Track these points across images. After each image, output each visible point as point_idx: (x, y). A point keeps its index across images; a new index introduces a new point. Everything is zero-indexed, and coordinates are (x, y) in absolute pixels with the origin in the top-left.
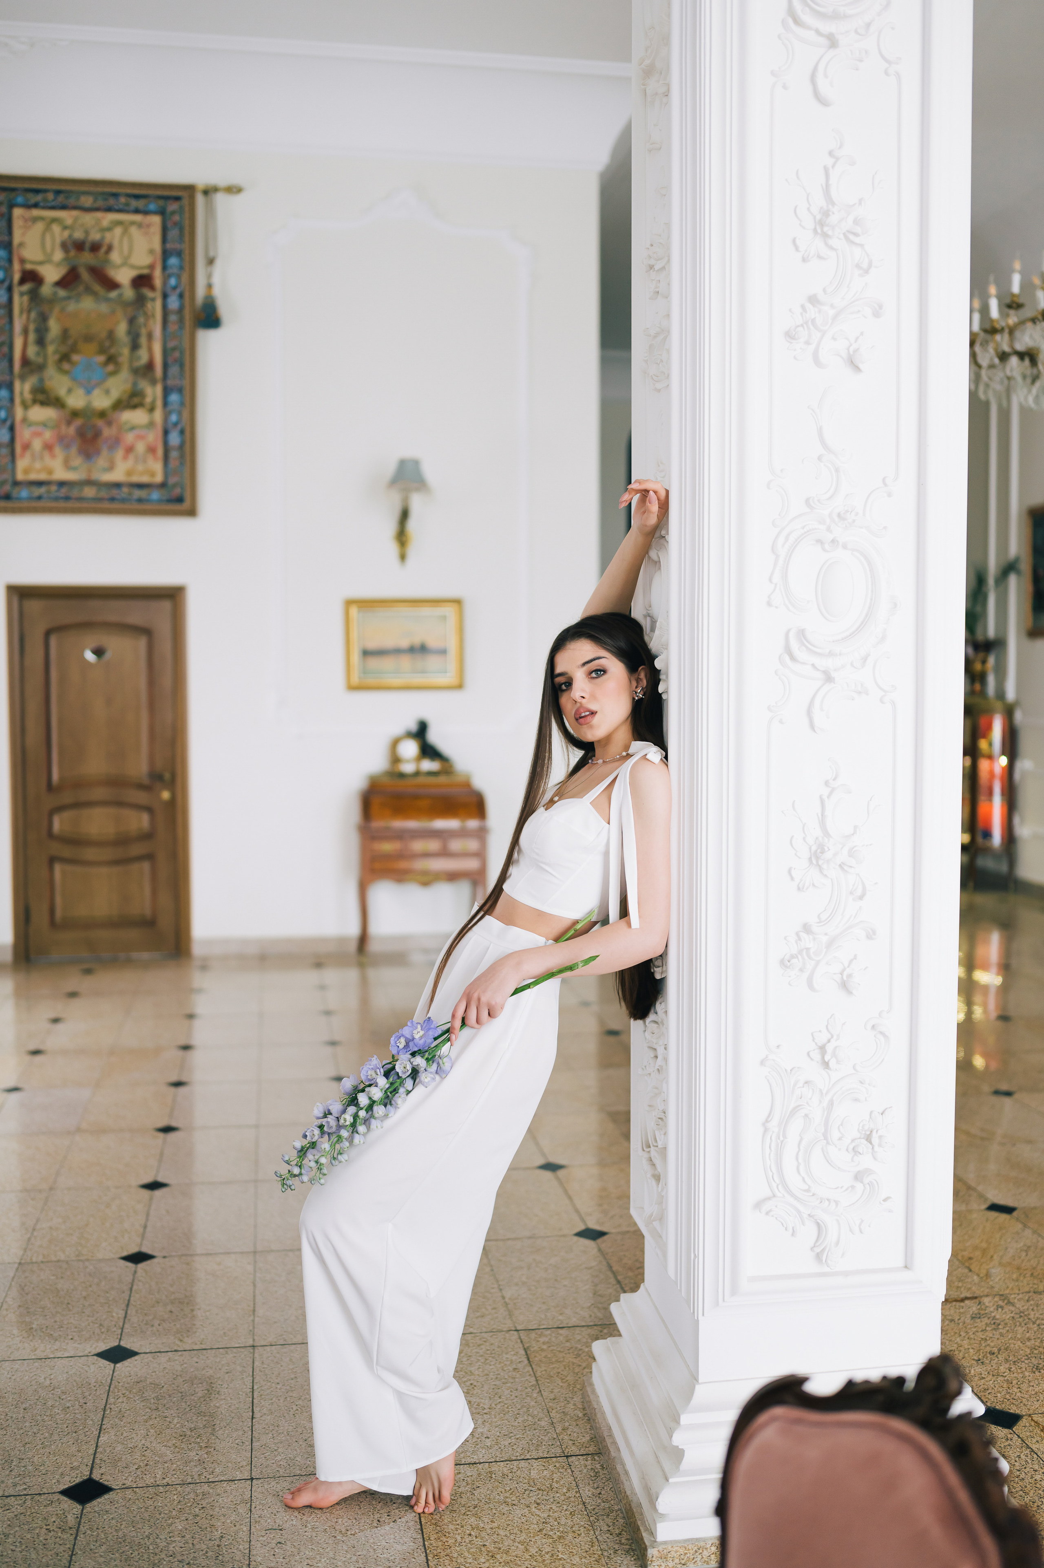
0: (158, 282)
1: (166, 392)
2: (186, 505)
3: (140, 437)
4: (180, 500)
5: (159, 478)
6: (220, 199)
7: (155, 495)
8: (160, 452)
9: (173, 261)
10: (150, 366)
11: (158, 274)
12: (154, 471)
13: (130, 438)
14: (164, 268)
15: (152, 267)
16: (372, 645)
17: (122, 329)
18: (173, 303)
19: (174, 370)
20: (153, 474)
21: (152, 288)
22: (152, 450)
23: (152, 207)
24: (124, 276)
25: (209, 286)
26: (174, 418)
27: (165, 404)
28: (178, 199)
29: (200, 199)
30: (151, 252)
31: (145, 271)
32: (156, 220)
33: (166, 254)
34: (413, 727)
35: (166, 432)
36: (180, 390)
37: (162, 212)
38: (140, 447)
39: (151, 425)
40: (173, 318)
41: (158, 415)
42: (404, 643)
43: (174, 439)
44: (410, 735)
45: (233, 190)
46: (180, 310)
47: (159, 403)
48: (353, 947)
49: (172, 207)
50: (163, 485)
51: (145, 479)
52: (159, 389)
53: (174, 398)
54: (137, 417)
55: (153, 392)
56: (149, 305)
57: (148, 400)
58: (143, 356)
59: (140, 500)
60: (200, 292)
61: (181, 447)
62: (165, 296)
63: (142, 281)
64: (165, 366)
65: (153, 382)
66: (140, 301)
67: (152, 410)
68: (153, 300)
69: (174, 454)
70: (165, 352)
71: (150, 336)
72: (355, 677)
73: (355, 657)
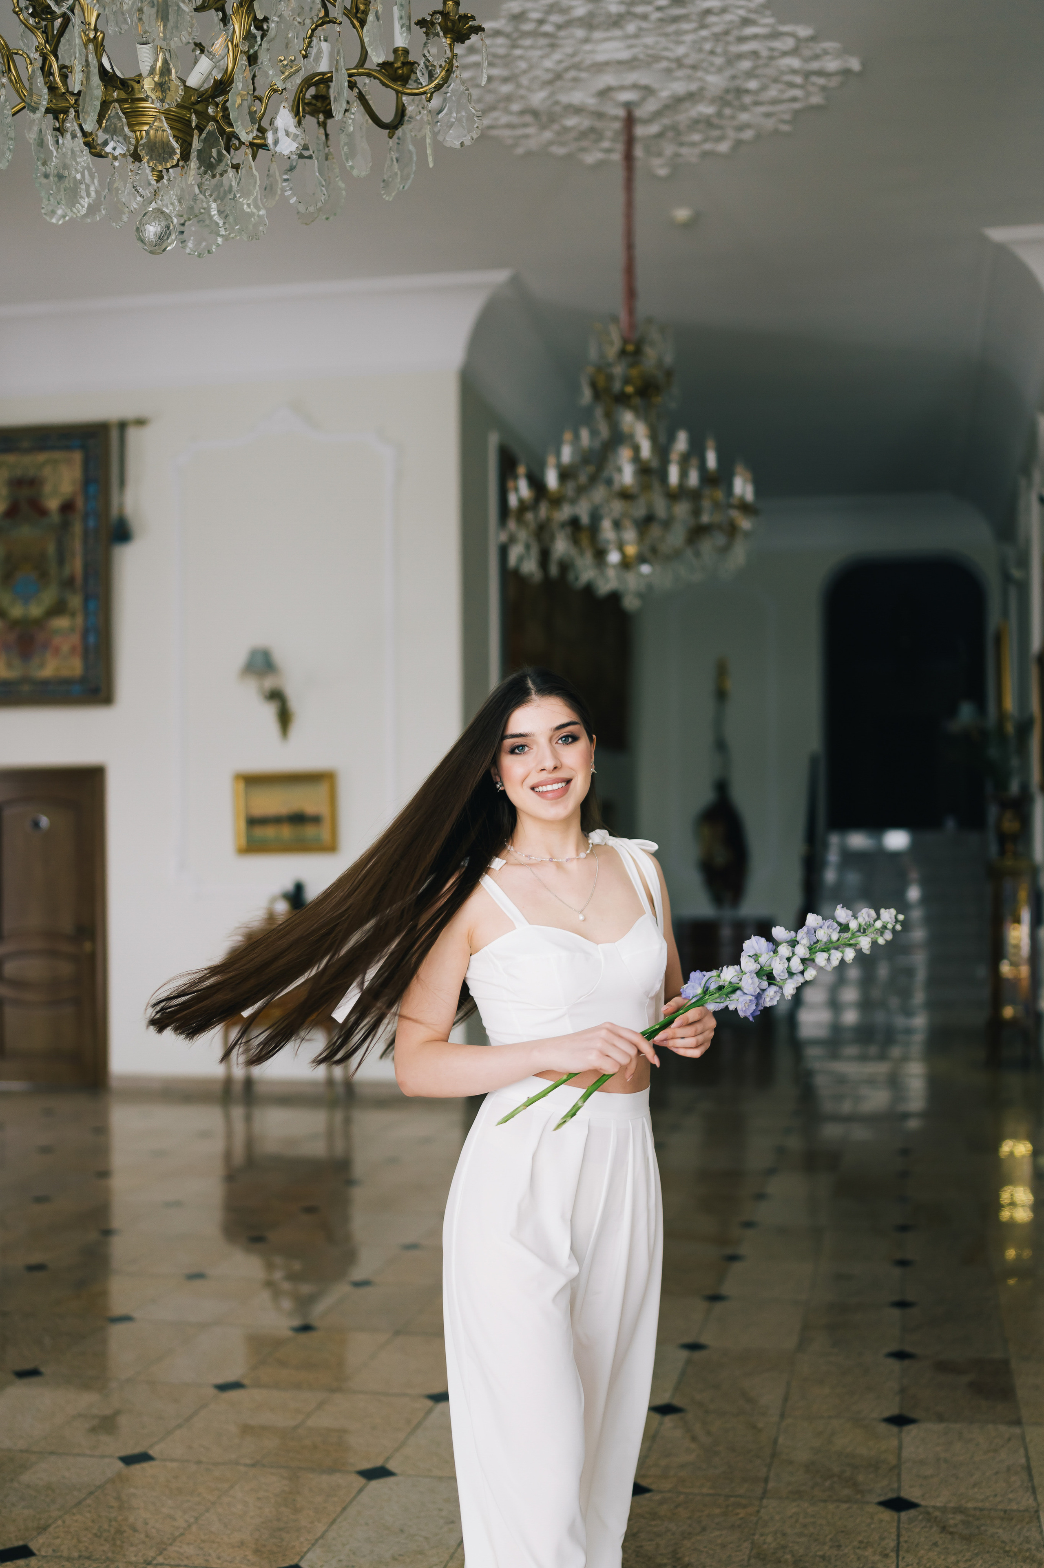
0: (80, 506)
1: (86, 599)
2: (103, 694)
3: (65, 640)
4: (96, 690)
5: (79, 673)
6: (131, 431)
7: (77, 687)
8: (80, 651)
9: (92, 489)
10: (73, 579)
11: (80, 500)
12: (75, 667)
13: (57, 640)
14: (85, 494)
15: (75, 494)
16: (257, 813)
17: (51, 549)
18: (91, 523)
19: (91, 581)
20: (74, 670)
21: (75, 511)
22: (73, 650)
23: (76, 444)
24: (53, 504)
25: (121, 506)
26: (91, 621)
27: (85, 609)
28: (95, 435)
29: (114, 435)
30: (74, 482)
31: (70, 499)
32: (78, 455)
33: (86, 482)
34: (290, 888)
35: (85, 634)
36: (96, 598)
37: (83, 448)
38: (65, 648)
39: (72, 629)
40: (91, 536)
41: (79, 620)
42: (284, 812)
43: (92, 639)
44: (286, 896)
45: (141, 422)
46: (97, 530)
47: (80, 609)
48: (220, 1088)
49: (91, 443)
50: (82, 679)
51: (68, 674)
52: (79, 598)
53: (92, 606)
54: (62, 623)
55: (75, 601)
56: (73, 528)
57: (71, 606)
58: (67, 572)
59: (67, 693)
60: (115, 511)
61: (97, 647)
62: (85, 518)
63: (67, 508)
64: (85, 578)
65: (75, 592)
66: (65, 526)
67: (74, 615)
68: (76, 522)
69: (91, 653)
70: (86, 566)
71: (73, 553)
72: (243, 841)
73: (242, 824)
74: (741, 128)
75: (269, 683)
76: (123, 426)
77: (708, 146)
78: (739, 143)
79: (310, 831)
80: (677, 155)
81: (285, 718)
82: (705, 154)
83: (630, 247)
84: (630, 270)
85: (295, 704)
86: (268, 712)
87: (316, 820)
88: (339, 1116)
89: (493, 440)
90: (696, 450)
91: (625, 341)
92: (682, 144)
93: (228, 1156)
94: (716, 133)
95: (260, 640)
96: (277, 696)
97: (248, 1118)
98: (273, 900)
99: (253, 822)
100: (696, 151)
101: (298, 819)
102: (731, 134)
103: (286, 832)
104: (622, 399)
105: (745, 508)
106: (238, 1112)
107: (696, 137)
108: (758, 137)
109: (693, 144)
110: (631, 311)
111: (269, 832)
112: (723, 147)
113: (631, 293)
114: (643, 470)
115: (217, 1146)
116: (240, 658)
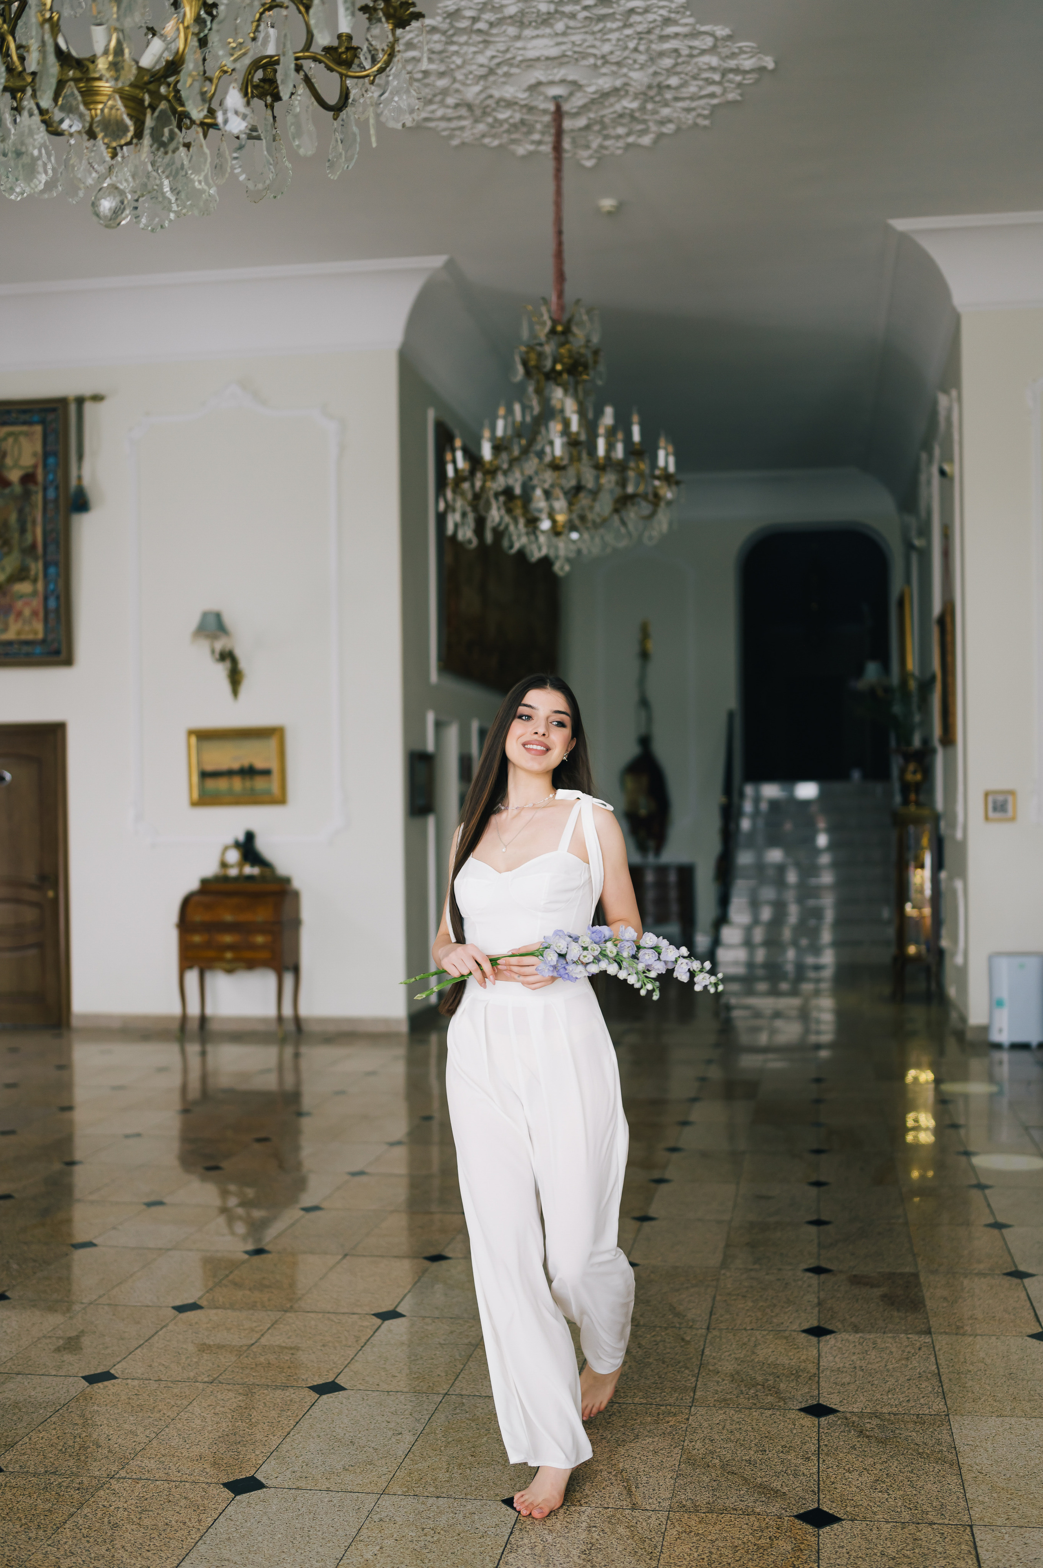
0: (40, 477)
1: (46, 567)
2: (63, 656)
3: (27, 604)
4: (57, 652)
5: (40, 636)
6: (88, 407)
7: (38, 650)
8: (41, 614)
9: (51, 460)
10: (34, 546)
11: (40, 472)
12: (37, 631)
13: (19, 604)
14: (45, 465)
15: (35, 466)
16: (209, 767)
17: (13, 518)
18: (51, 494)
19: (51, 548)
20: (36, 633)
21: (35, 483)
22: (35, 613)
23: (36, 418)
24: (14, 476)
25: (80, 478)
26: (52, 586)
27: (46, 575)
28: (54, 410)
29: (73, 408)
30: (35, 454)
31: (30, 470)
32: (38, 429)
33: (46, 455)
34: (241, 837)
35: (46, 599)
36: (56, 564)
37: (43, 422)
38: (27, 612)
39: (35, 593)
40: (51, 506)
41: (40, 586)
42: (236, 766)
43: (52, 603)
44: (237, 845)
45: (97, 398)
46: (56, 500)
47: (41, 575)
48: (176, 1026)
49: (50, 417)
50: (44, 641)
51: (30, 637)
52: (40, 565)
53: (52, 570)
54: (24, 587)
55: (36, 568)
56: (33, 498)
57: (33, 573)
58: (29, 539)
59: (27, 654)
60: (74, 482)
61: (57, 610)
62: (45, 489)
63: (28, 479)
64: (45, 546)
65: (36, 559)
66: (27, 495)
67: (35, 581)
68: (36, 493)
69: (52, 616)
70: (45, 534)
71: (34, 522)
72: (196, 795)
73: (195, 778)
74: (662, 123)
75: (219, 646)
76: (80, 401)
77: (631, 139)
78: (660, 136)
79: (260, 783)
80: (601, 147)
81: (235, 678)
82: (629, 146)
83: (559, 233)
84: (559, 255)
85: (243, 665)
86: (221, 671)
87: (267, 773)
88: (289, 1051)
89: (431, 415)
90: (622, 423)
91: (555, 322)
92: (606, 137)
93: (184, 1089)
94: (640, 127)
95: (212, 605)
96: (228, 657)
97: (203, 1054)
98: (226, 849)
99: (205, 775)
100: (621, 144)
101: (249, 772)
102: (653, 128)
103: (237, 784)
104: (552, 376)
105: (667, 478)
106: (193, 1049)
107: (621, 131)
108: (678, 130)
109: (618, 137)
110: (560, 294)
111: (222, 784)
112: (646, 140)
113: (560, 277)
114: (573, 443)
115: (176, 1081)
116: (194, 621)
